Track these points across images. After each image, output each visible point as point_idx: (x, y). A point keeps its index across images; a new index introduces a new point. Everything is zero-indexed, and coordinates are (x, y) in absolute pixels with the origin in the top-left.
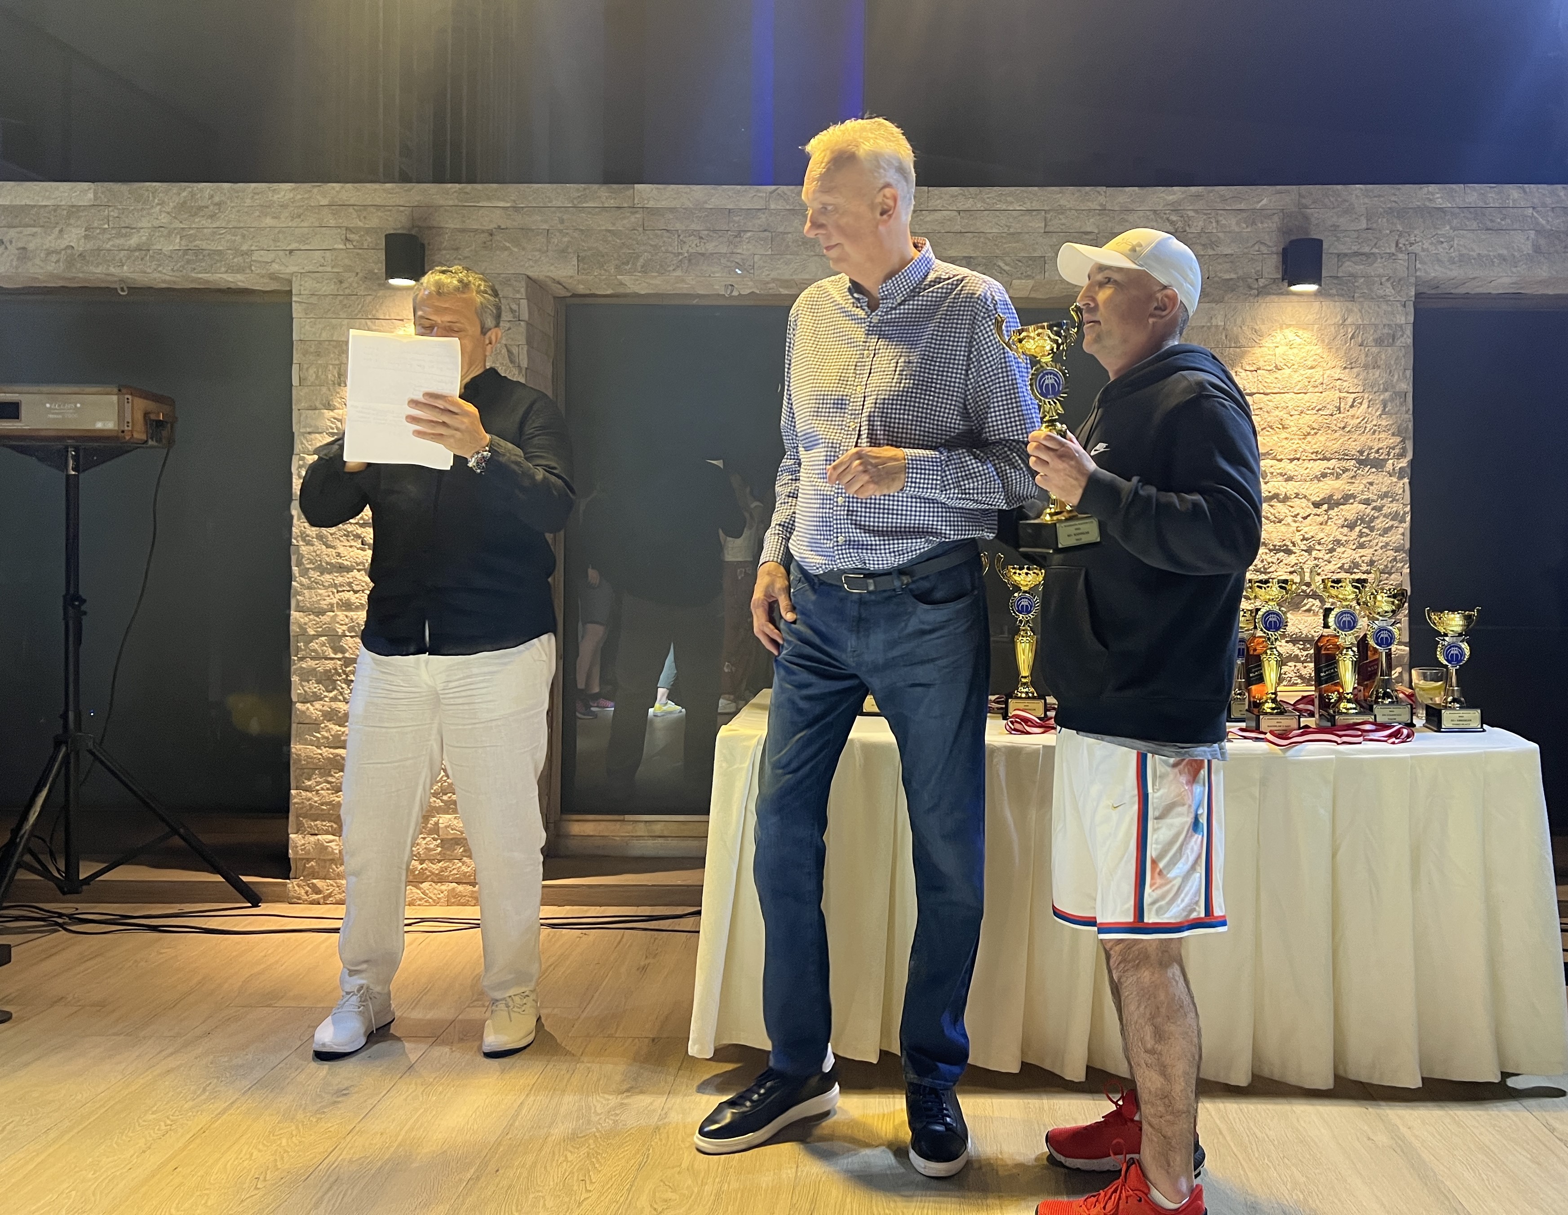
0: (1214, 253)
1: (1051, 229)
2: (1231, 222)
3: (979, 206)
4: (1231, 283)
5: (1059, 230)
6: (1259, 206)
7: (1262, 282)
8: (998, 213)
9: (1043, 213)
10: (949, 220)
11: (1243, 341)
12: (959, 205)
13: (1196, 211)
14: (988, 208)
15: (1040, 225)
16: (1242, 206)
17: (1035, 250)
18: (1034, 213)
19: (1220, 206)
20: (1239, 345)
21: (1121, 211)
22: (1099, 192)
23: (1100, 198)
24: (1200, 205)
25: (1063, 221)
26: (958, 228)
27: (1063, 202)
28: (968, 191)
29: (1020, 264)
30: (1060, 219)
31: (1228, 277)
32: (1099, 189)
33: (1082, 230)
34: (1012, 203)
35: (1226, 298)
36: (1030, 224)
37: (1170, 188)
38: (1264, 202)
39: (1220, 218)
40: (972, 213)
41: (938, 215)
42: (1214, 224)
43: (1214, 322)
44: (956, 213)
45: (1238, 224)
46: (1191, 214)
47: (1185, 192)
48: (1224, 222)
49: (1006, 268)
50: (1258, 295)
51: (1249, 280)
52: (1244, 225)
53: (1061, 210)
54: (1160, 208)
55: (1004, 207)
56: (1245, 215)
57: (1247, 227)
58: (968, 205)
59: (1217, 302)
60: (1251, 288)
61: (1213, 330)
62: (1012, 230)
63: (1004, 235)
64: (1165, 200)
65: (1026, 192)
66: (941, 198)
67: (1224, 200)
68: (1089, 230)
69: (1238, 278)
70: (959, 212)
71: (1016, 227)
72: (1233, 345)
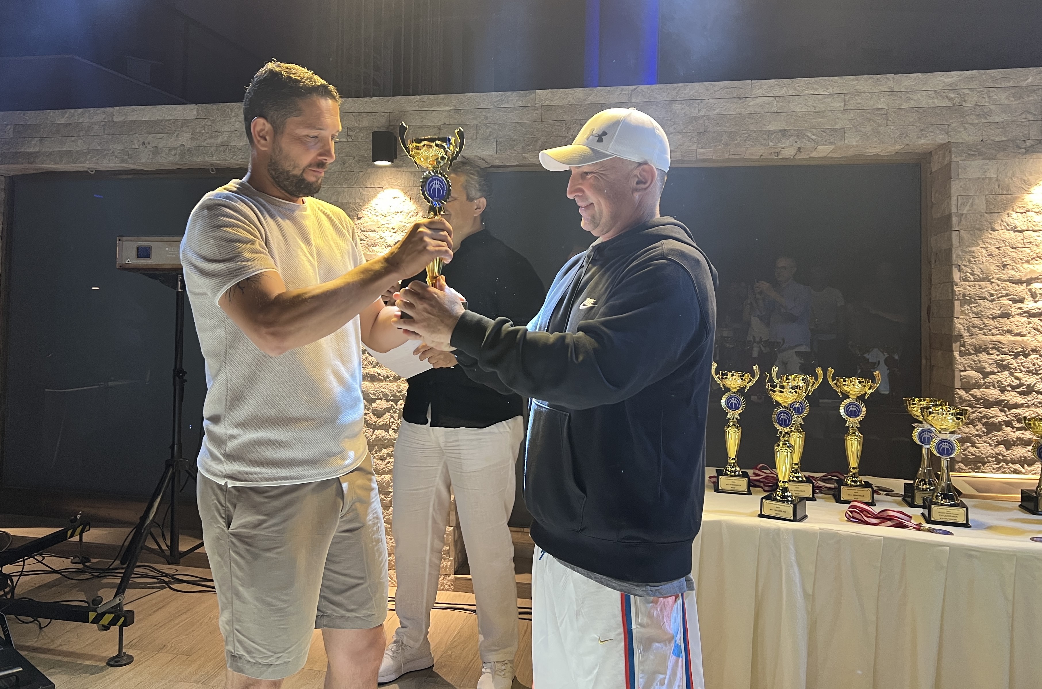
0: (987, 121)
1: (849, 107)
2: (1002, 97)
3: (791, 92)
4: (1002, 144)
5: (856, 108)
6: (1025, 84)
7: (1028, 143)
8: (806, 97)
9: (842, 96)
10: (768, 104)
11: (1013, 189)
12: (775, 92)
13: (970, 89)
14: (798, 93)
15: (839, 104)
16: (1011, 84)
17: (836, 124)
18: (836, 96)
19: (992, 85)
20: (1010, 193)
21: (907, 92)
22: (888, 78)
23: (889, 82)
24: (974, 85)
25: (859, 101)
26: (775, 109)
27: (857, 87)
28: (782, 81)
29: (824, 134)
30: (857, 100)
31: (1000, 140)
32: (888, 76)
33: (874, 107)
34: (817, 89)
35: (998, 156)
36: (832, 105)
37: (948, 73)
38: (1029, 80)
39: (992, 94)
40: (786, 98)
41: (758, 101)
42: (987, 99)
43: (988, 175)
44: (772, 99)
45: (1007, 98)
46: (967, 92)
47: (961, 75)
48: (995, 97)
49: (814, 137)
50: (1026, 153)
51: (1018, 141)
52: (1013, 99)
53: (857, 93)
54: (940, 88)
55: (811, 92)
56: (1013, 91)
57: (1015, 100)
58: (783, 92)
59: (990, 159)
60: (1019, 147)
61: (987, 181)
62: (817, 109)
63: (812, 113)
64: (944, 82)
65: (829, 81)
66: (761, 88)
67: (995, 80)
68: (880, 107)
69: (1008, 140)
70: (775, 97)
71: (821, 107)
72: (1005, 192)
